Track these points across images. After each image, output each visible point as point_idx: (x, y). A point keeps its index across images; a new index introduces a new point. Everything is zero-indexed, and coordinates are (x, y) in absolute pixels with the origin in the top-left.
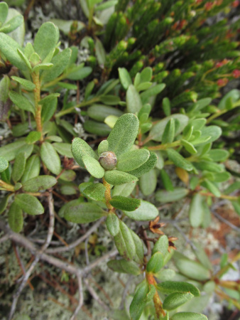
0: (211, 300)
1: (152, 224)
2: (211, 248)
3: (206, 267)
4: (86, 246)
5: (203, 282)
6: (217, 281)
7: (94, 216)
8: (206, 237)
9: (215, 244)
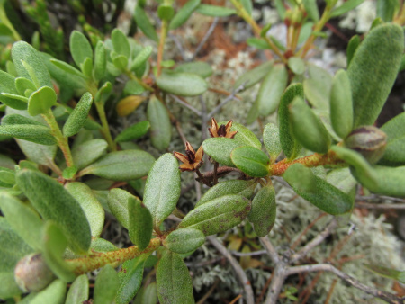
0: (318, 63)
1: (187, 165)
2: (249, 62)
3: (270, 69)
4: (246, 253)
5: (291, 75)
6: (288, 55)
7: (177, 268)
8: (233, 69)
9: (242, 56)
